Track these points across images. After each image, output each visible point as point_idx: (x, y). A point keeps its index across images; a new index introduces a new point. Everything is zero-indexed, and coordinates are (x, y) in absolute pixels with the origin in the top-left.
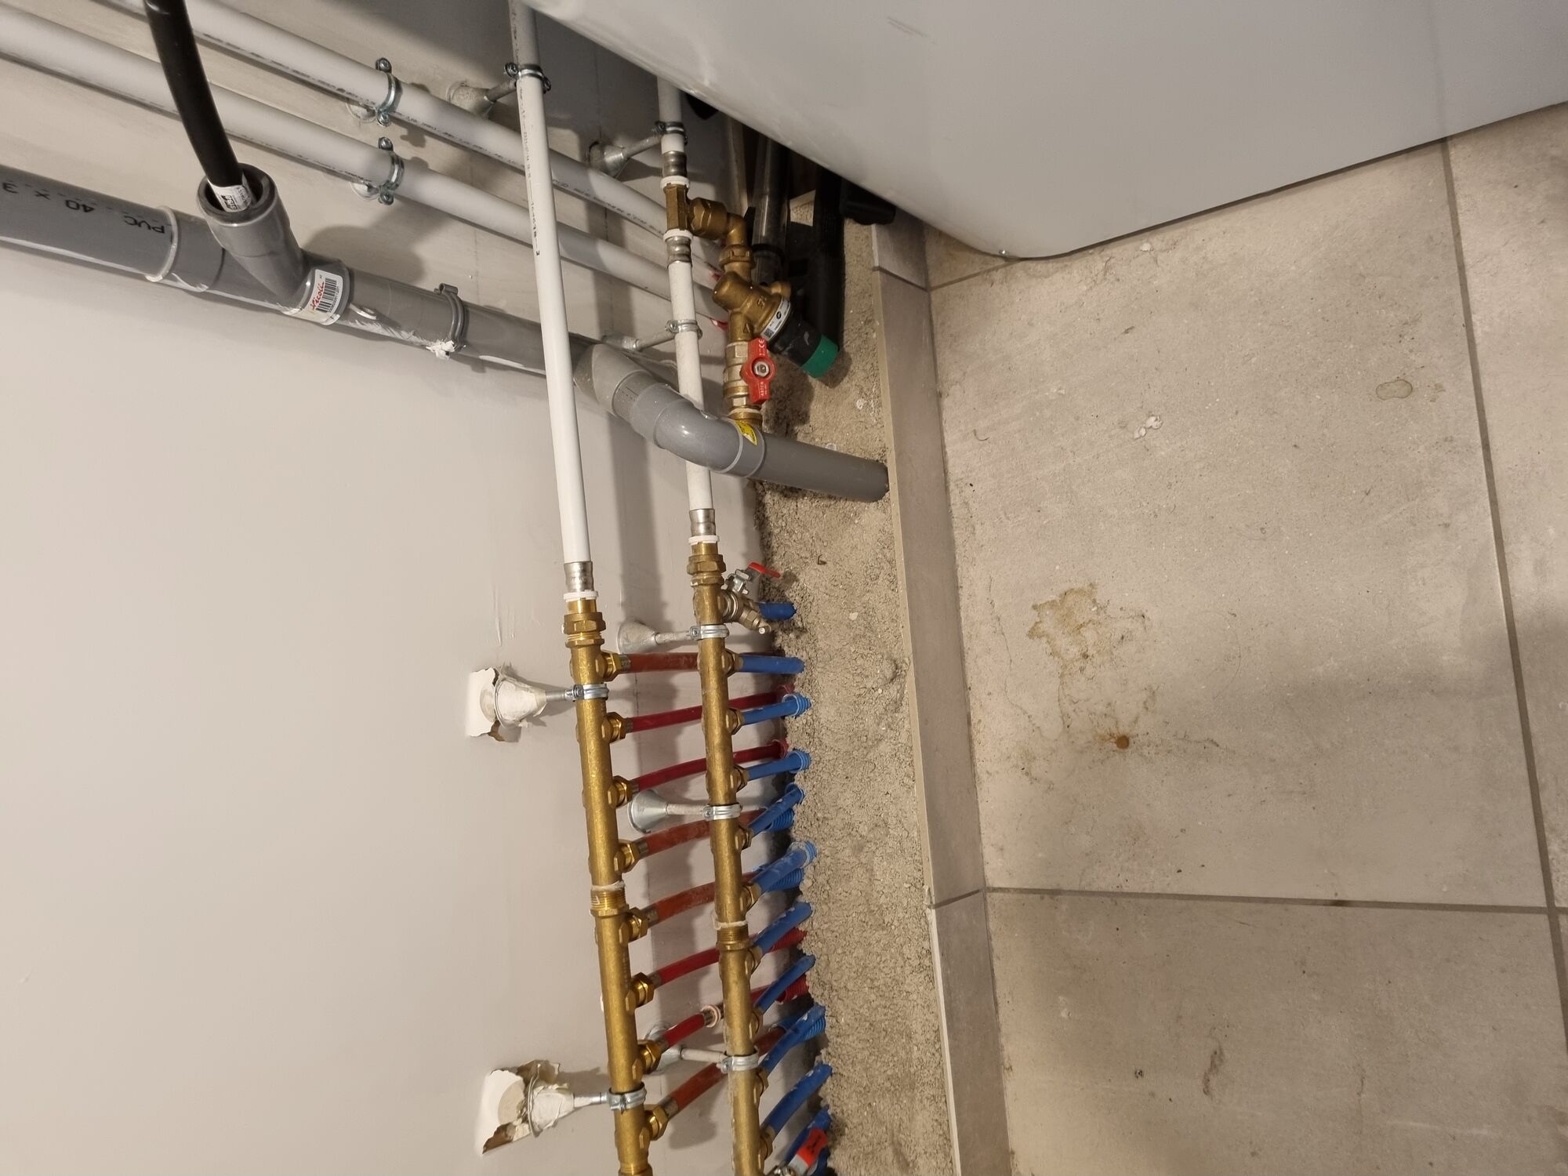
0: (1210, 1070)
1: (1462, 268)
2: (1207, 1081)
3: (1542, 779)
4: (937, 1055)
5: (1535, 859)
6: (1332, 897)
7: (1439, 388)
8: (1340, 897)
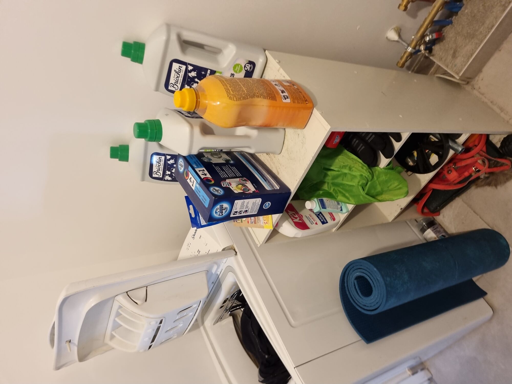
4: (487, 32)
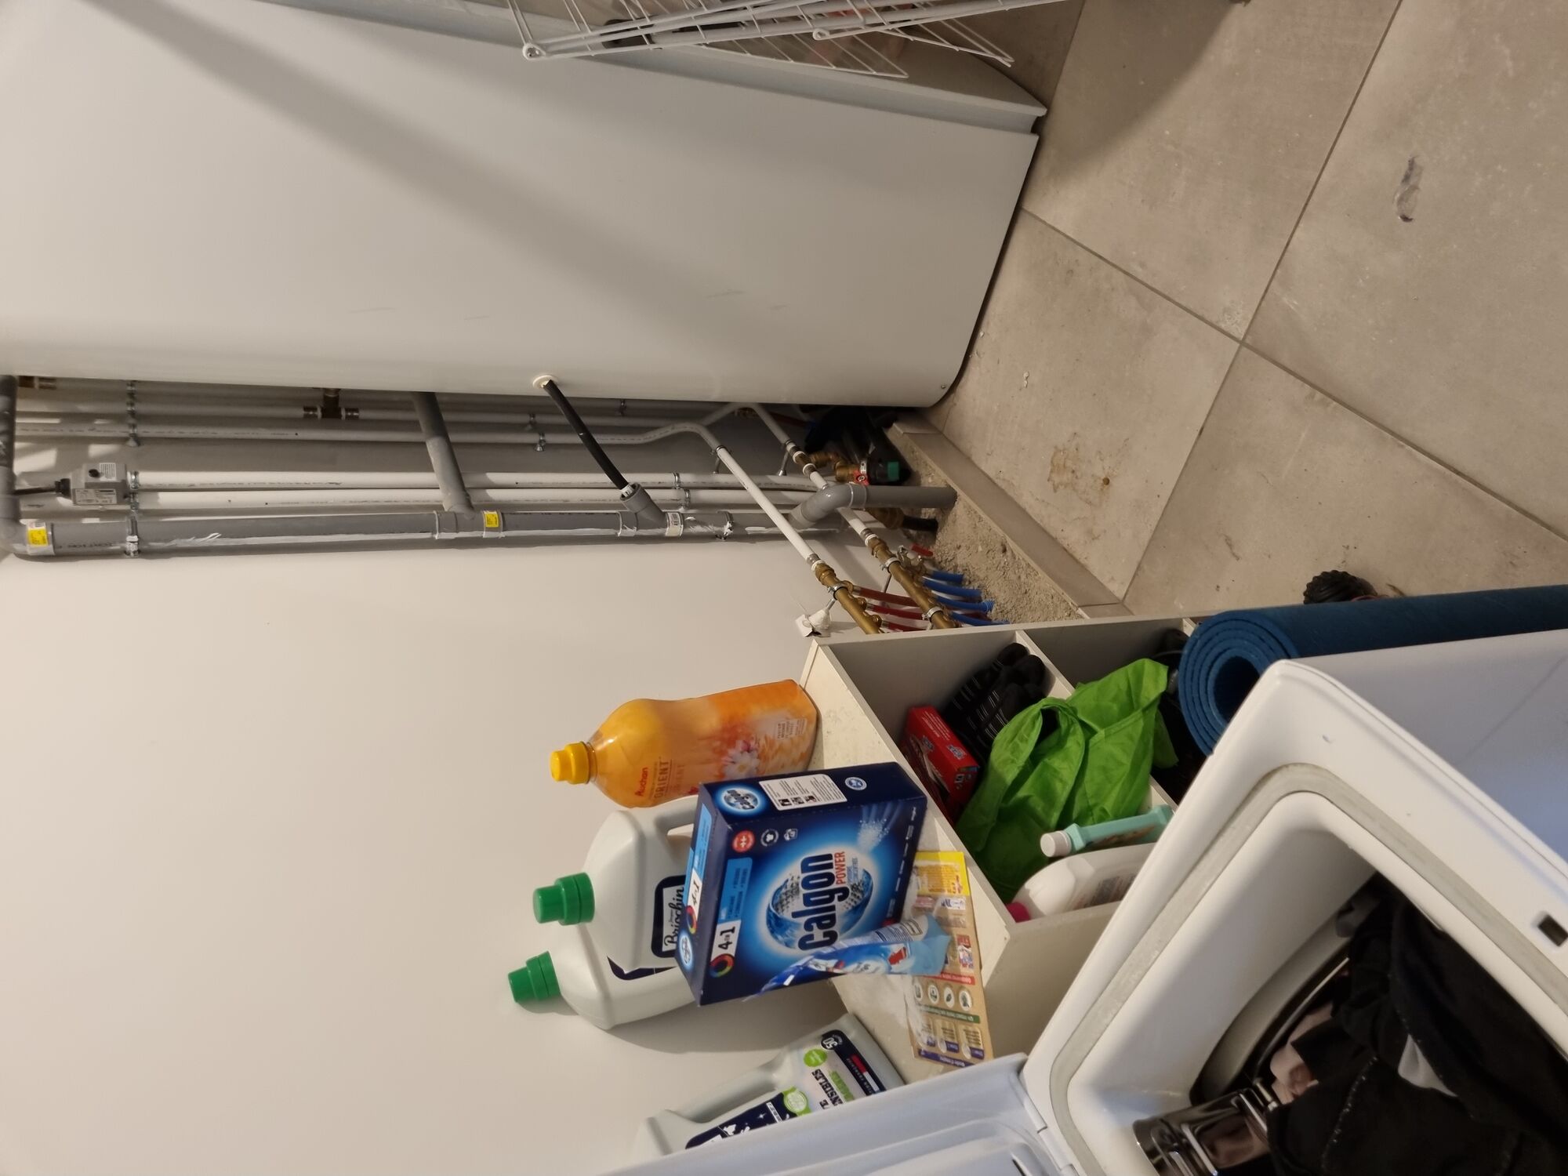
0: (1231, 549)
1: (1054, 228)
2: (1234, 554)
3: (1200, 314)
5: (1223, 336)
6: (1197, 433)
7: (1077, 261)
8: (1199, 430)
